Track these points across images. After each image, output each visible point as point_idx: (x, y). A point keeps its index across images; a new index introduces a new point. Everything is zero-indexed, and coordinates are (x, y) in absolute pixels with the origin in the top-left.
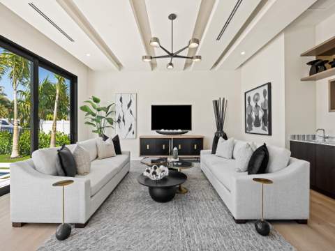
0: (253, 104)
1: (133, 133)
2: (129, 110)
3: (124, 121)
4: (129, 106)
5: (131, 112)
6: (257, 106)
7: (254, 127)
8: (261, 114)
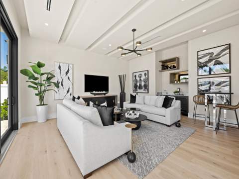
0: (138, 79)
1: (71, 94)
2: (67, 77)
3: (62, 85)
4: (67, 73)
5: (69, 78)
6: (140, 80)
7: (138, 90)
8: (143, 84)
